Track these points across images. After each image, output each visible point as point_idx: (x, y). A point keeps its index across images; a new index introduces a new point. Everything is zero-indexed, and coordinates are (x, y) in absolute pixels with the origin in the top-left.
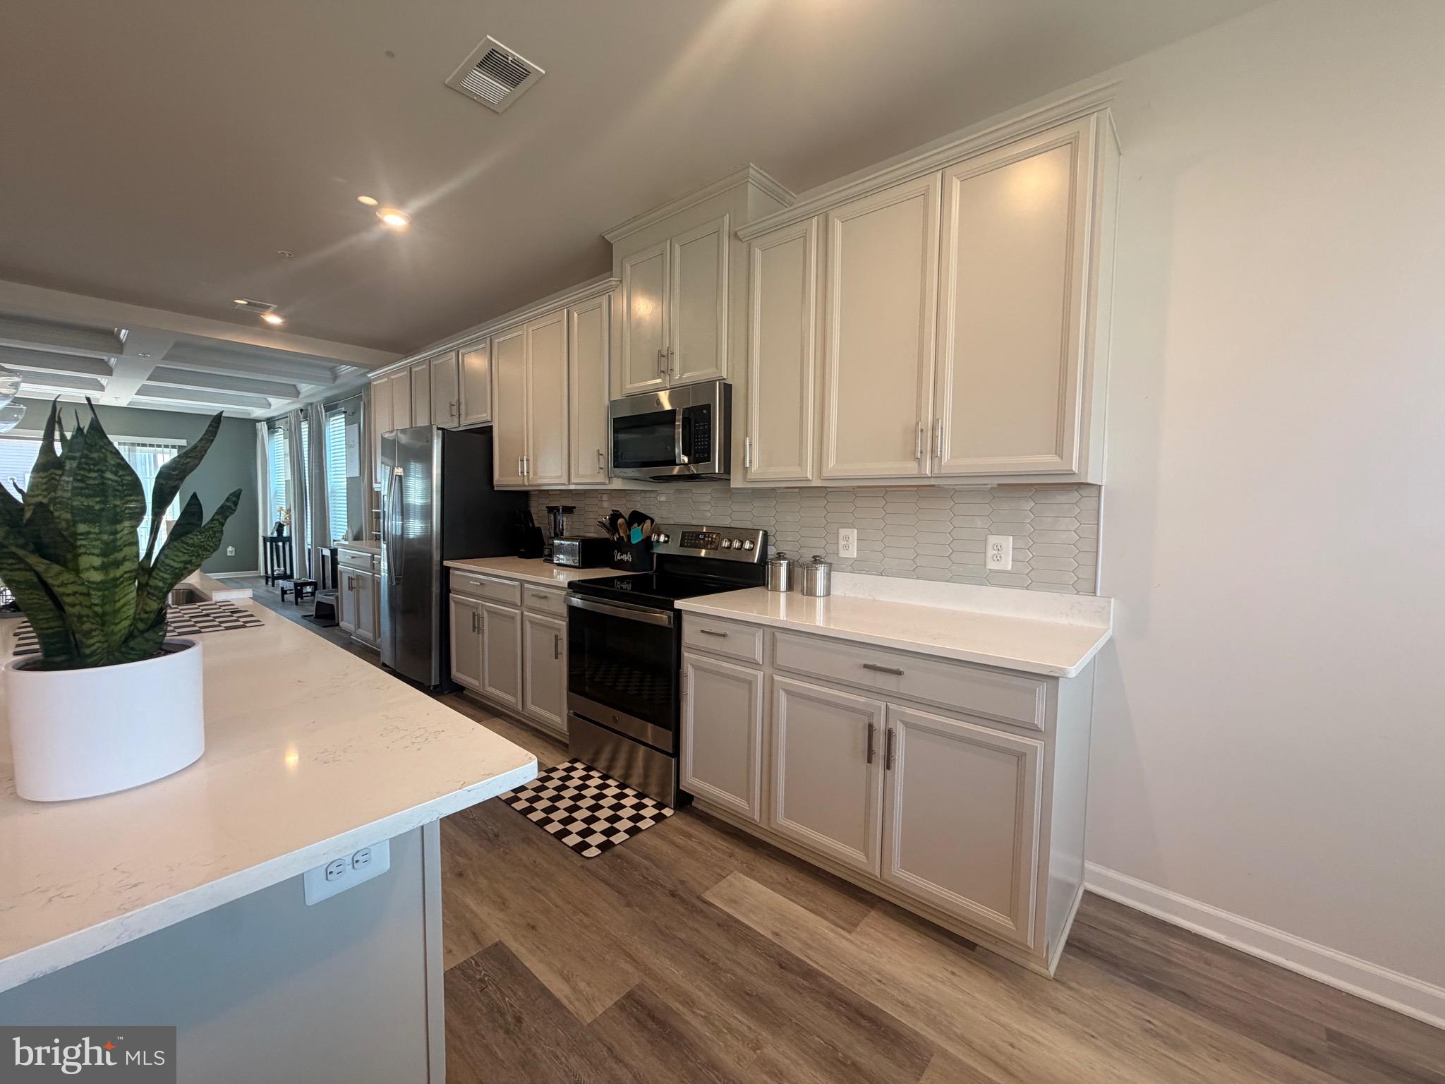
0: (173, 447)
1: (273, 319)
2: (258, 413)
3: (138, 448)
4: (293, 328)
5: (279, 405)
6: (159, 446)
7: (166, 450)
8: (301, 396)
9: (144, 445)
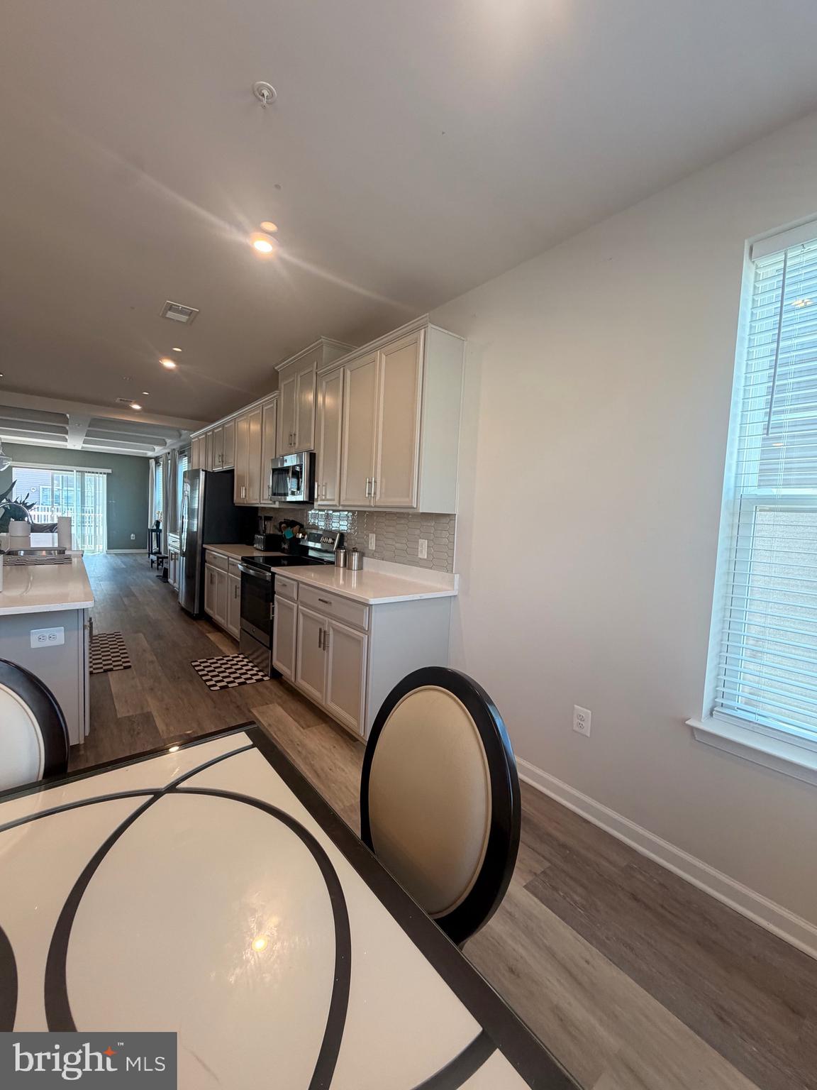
0: (104, 473)
1: (136, 407)
2: (150, 454)
3: (86, 474)
4: (146, 411)
5: (158, 451)
6: (97, 473)
7: (101, 475)
8: (168, 445)
9: (89, 472)
